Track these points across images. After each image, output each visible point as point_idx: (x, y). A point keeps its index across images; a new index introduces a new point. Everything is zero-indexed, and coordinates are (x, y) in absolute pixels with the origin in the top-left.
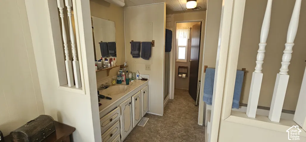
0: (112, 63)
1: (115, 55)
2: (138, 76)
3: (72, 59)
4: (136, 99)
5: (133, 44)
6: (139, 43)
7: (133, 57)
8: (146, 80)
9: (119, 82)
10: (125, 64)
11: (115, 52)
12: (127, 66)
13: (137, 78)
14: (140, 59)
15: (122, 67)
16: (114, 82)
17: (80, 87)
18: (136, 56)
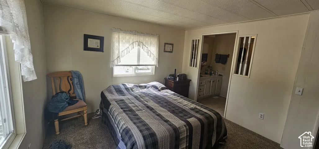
0: (205, 63)
1: (206, 61)
2: (217, 73)
3: (194, 58)
4: (213, 82)
5: (217, 55)
6: (221, 55)
7: (216, 62)
8: (221, 75)
9: (206, 74)
10: (211, 66)
11: (207, 59)
12: (211, 67)
13: (216, 74)
14: (220, 64)
15: (209, 67)
16: (204, 73)
17: (196, 67)
18: (217, 62)
